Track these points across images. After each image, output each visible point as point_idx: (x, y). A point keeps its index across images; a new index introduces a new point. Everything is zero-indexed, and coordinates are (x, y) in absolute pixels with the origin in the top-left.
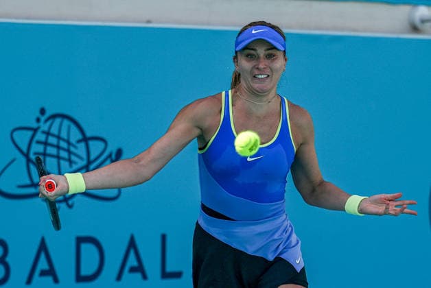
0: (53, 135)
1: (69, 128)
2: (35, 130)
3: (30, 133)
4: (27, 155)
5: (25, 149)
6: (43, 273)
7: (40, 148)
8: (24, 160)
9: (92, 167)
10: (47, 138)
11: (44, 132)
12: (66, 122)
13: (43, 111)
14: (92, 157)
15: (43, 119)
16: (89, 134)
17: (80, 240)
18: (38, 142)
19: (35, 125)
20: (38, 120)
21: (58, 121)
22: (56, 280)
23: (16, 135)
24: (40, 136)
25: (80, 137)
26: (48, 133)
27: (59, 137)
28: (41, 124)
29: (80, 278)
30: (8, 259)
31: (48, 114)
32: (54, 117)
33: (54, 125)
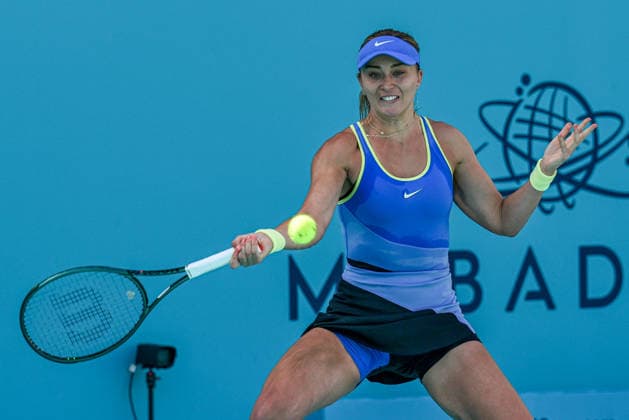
0: (542, 111)
1: (566, 100)
2: (515, 105)
3: (508, 109)
4: (503, 139)
5: (501, 131)
6: (531, 296)
7: (524, 129)
8: (499, 145)
9: (601, 152)
10: (533, 115)
11: (528, 107)
12: (561, 94)
13: (526, 79)
14: (601, 140)
15: (526, 89)
16: (595, 109)
17: (585, 252)
18: (520, 121)
19: (515, 98)
20: (519, 91)
21: (549, 91)
22: (551, 305)
23: (487, 111)
24: (523, 113)
25: (583, 112)
26: (534, 109)
27: (551, 114)
28: (524, 96)
29: (586, 302)
30: (478, 278)
31: (533, 83)
32: (543, 86)
33: (543, 98)
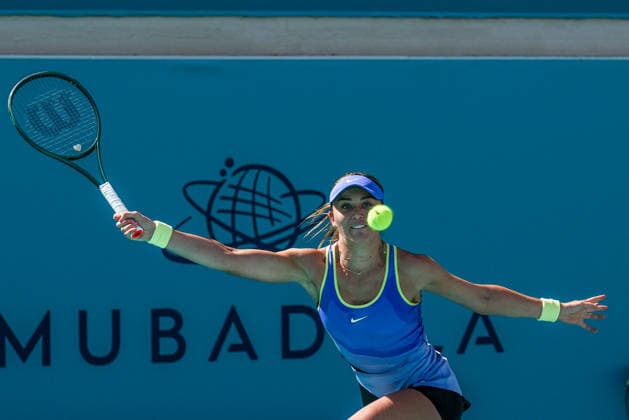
0: (246, 190)
1: (269, 180)
2: (219, 185)
3: (212, 188)
4: (208, 214)
6: (234, 348)
7: (228, 205)
10: (236, 193)
11: (231, 186)
12: (264, 175)
13: (229, 162)
15: (230, 171)
17: (287, 311)
18: (224, 198)
19: (219, 179)
20: (223, 173)
22: (253, 357)
24: (226, 191)
25: (286, 190)
26: (238, 188)
27: (254, 192)
28: (228, 177)
29: (287, 354)
30: (182, 332)
31: (236, 166)
32: (246, 168)
